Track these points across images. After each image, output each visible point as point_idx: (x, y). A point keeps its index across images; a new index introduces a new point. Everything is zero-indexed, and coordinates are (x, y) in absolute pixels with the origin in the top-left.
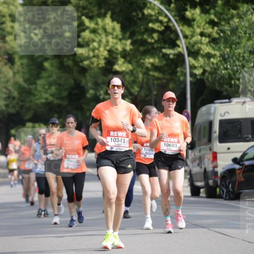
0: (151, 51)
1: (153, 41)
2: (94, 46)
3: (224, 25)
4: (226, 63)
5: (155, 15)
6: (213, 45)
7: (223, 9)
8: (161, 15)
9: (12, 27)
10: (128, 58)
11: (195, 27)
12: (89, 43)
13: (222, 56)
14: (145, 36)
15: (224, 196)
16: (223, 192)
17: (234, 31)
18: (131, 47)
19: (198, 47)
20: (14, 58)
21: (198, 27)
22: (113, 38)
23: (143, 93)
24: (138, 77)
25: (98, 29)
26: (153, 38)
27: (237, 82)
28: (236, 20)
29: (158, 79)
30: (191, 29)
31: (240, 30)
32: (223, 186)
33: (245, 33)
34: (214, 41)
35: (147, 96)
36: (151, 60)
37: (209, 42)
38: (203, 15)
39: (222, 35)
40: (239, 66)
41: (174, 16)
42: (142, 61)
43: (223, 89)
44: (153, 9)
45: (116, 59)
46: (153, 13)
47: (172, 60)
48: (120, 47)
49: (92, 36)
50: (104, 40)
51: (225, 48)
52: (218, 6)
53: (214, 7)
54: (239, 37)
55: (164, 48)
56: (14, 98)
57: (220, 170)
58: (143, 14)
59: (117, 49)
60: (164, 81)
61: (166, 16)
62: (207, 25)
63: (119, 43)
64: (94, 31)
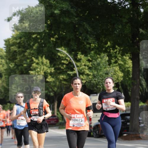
0: (62, 72)
1: (63, 68)
2: (38, 70)
3: (94, 62)
4: (95, 78)
5: (64, 57)
6: (90, 70)
7: (94, 55)
8: (67, 57)
9: (1, 61)
10: (52, 76)
11: (82, 62)
12: (36, 69)
13: (94, 75)
14: (60, 66)
15: (95, 136)
16: (94, 134)
17: (99, 64)
18: (54, 71)
19: (84, 71)
20: (2, 75)
21: (83, 62)
22: (46, 67)
23: (59, 91)
24: (57, 84)
25: (39, 63)
26: (63, 67)
27: (100, 87)
28: (99, 59)
29: (65, 85)
30: (80, 63)
31: (101, 64)
32: (94, 132)
33: (103, 65)
34: (90, 68)
35: (61, 92)
36: (62, 76)
37: (88, 69)
38: (85, 57)
39: (94, 65)
40: (101, 79)
41: (72, 58)
42: (58, 77)
43: (94, 90)
44: (64, 54)
45: (47, 76)
46: (64, 56)
47: (72, 76)
48: (49, 71)
49: (37, 66)
50: (42, 68)
51: (95, 72)
52: (92, 54)
53: (90, 54)
54: (101, 67)
55: (69, 71)
56: (2, 92)
57: (93, 125)
58: (59, 56)
59: (48, 72)
60: (68, 86)
61: (69, 58)
62: (87, 62)
63: (49, 69)
64: (38, 64)
